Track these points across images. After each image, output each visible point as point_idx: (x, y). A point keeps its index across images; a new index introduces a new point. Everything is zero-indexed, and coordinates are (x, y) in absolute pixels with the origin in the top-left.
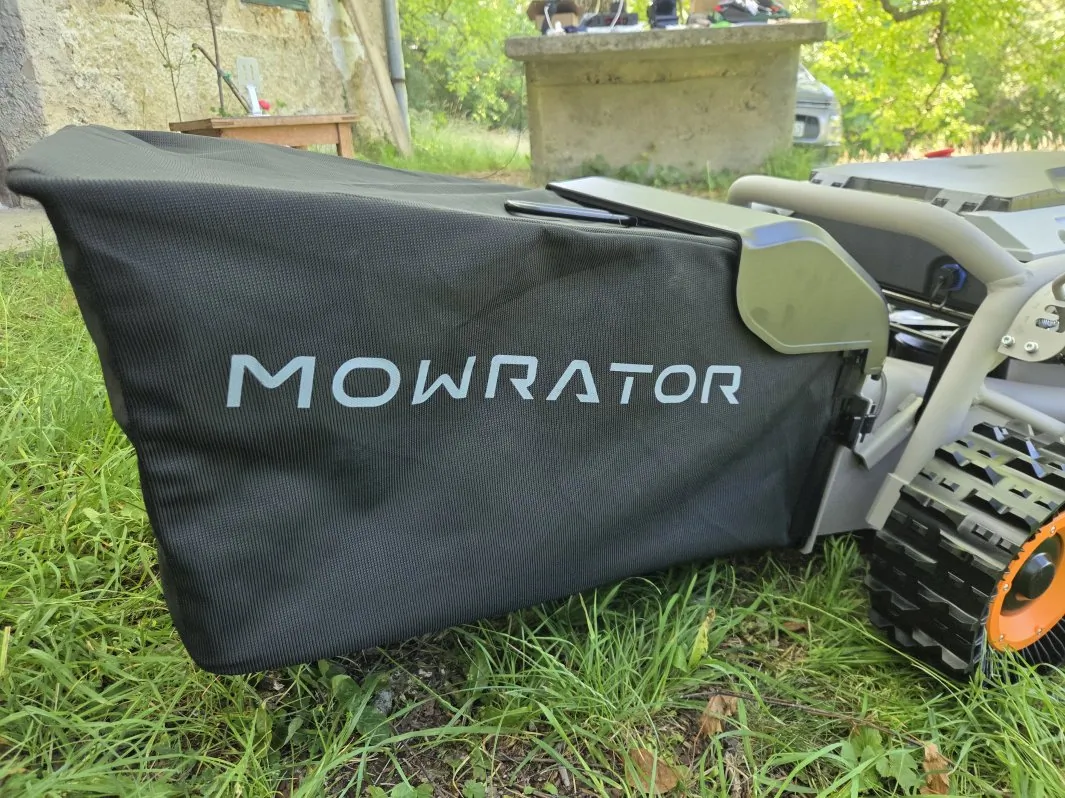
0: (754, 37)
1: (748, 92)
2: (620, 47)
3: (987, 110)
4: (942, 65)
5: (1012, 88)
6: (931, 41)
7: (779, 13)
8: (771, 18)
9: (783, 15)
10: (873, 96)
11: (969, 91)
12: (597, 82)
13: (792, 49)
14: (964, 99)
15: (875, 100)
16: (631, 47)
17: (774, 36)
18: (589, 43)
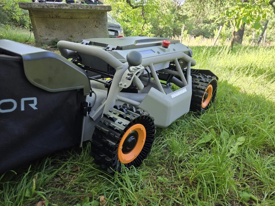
0: (93, 8)
1: (95, 22)
2: (56, 8)
3: (157, 31)
4: (144, 20)
5: (161, 26)
6: (141, 14)
7: (100, 3)
8: (98, 4)
9: (101, 3)
10: (131, 26)
11: (151, 26)
12: (53, 17)
13: (105, 12)
14: (150, 28)
15: (132, 27)
16: (60, 8)
17: (99, 8)
18: (46, 6)
